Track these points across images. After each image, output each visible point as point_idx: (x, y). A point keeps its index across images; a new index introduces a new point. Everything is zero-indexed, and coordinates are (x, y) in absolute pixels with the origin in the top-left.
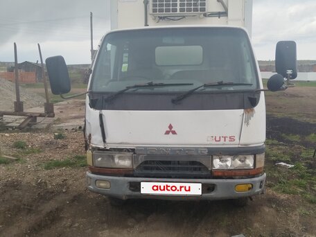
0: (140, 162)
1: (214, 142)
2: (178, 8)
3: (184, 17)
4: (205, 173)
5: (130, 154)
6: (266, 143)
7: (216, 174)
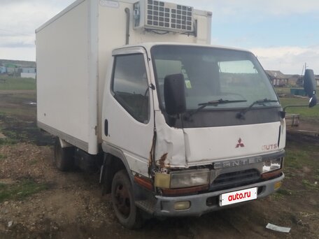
0: (217, 176)
1: (266, 150)
2: (170, 23)
3: (168, 32)
4: (258, 178)
5: (207, 170)
6: (285, 148)
7: (264, 177)
